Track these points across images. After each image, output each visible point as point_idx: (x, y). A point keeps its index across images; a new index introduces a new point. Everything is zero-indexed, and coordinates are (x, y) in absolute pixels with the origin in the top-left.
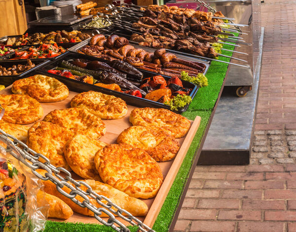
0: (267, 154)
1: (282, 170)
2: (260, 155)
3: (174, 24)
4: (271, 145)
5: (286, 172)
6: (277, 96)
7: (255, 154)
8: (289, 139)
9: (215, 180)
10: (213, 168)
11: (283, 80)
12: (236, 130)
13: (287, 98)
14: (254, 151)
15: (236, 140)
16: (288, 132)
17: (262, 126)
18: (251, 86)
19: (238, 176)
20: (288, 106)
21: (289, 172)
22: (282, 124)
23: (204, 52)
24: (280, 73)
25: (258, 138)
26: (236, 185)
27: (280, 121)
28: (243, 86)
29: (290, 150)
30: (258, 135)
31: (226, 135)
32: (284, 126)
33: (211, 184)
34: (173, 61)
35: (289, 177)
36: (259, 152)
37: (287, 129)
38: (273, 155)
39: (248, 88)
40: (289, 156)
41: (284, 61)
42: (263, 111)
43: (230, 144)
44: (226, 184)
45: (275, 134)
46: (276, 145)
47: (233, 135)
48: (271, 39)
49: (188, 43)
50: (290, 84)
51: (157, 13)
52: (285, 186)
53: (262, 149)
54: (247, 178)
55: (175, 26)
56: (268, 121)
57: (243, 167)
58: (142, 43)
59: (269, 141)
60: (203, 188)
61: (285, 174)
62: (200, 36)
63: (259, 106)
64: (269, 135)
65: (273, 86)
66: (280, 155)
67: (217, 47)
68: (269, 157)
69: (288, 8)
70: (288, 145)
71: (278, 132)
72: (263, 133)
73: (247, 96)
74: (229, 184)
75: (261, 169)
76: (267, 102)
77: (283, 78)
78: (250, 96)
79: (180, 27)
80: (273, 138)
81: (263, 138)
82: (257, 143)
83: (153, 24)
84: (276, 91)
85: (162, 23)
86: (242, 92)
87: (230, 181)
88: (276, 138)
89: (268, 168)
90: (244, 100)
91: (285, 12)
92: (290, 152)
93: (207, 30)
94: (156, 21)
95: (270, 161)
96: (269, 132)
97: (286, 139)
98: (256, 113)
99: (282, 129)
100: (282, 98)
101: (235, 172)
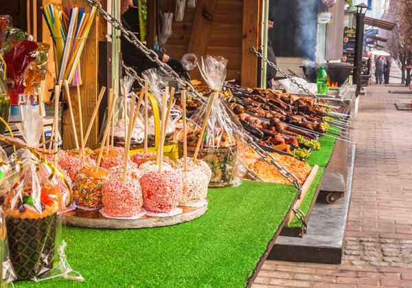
0: (359, 257)
1: (376, 270)
2: (352, 257)
3: (282, 104)
4: (364, 250)
5: (380, 272)
6: (370, 208)
7: (347, 256)
8: (383, 246)
9: (304, 273)
10: (302, 264)
11: (378, 195)
12: (328, 231)
13: (381, 211)
14: (346, 254)
15: (327, 239)
16: (382, 240)
17: (355, 233)
18: (343, 192)
19: (329, 272)
20: (381, 217)
21: (382, 272)
22: (376, 233)
23: (313, 127)
24: (374, 187)
25: (349, 243)
26: (326, 279)
27: (374, 230)
28: (334, 192)
29: (384, 255)
30: (350, 241)
31: (316, 234)
32: (378, 234)
33: (301, 277)
34: (287, 129)
35: (383, 276)
36: (350, 255)
37: (382, 238)
38: (366, 258)
39: (340, 194)
40: (383, 261)
41: (378, 177)
42: (355, 220)
43: (321, 242)
44: (317, 277)
45: (368, 241)
46: (369, 250)
47: (324, 235)
48: (364, 156)
49: (298, 118)
50: (386, 198)
51: (265, 94)
52: (378, 283)
53: (354, 253)
54: (339, 275)
55: (283, 105)
56: (360, 229)
57: (335, 265)
58: (257, 114)
59: (362, 247)
60: (292, 279)
61: (378, 274)
62: (307, 116)
63: (350, 215)
64: (361, 241)
65: (366, 199)
66: (373, 259)
67: (324, 126)
68: (361, 259)
69: (384, 127)
70: (382, 251)
71: (371, 239)
72: (355, 239)
73: (338, 203)
74: (320, 278)
75: (353, 268)
76: (360, 212)
77: (377, 192)
78: (342, 204)
79: (288, 107)
80: (366, 244)
81: (355, 243)
82: (349, 247)
83: (263, 102)
84: (370, 204)
85: (271, 101)
86: (333, 199)
87: (321, 275)
88: (370, 244)
89: (361, 268)
90: (335, 207)
91: (380, 130)
92: (384, 258)
93: (314, 112)
94: (265, 100)
95: (362, 263)
96: (362, 239)
97: (380, 246)
98: (348, 221)
99: (376, 238)
100: (376, 211)
101: (325, 269)
